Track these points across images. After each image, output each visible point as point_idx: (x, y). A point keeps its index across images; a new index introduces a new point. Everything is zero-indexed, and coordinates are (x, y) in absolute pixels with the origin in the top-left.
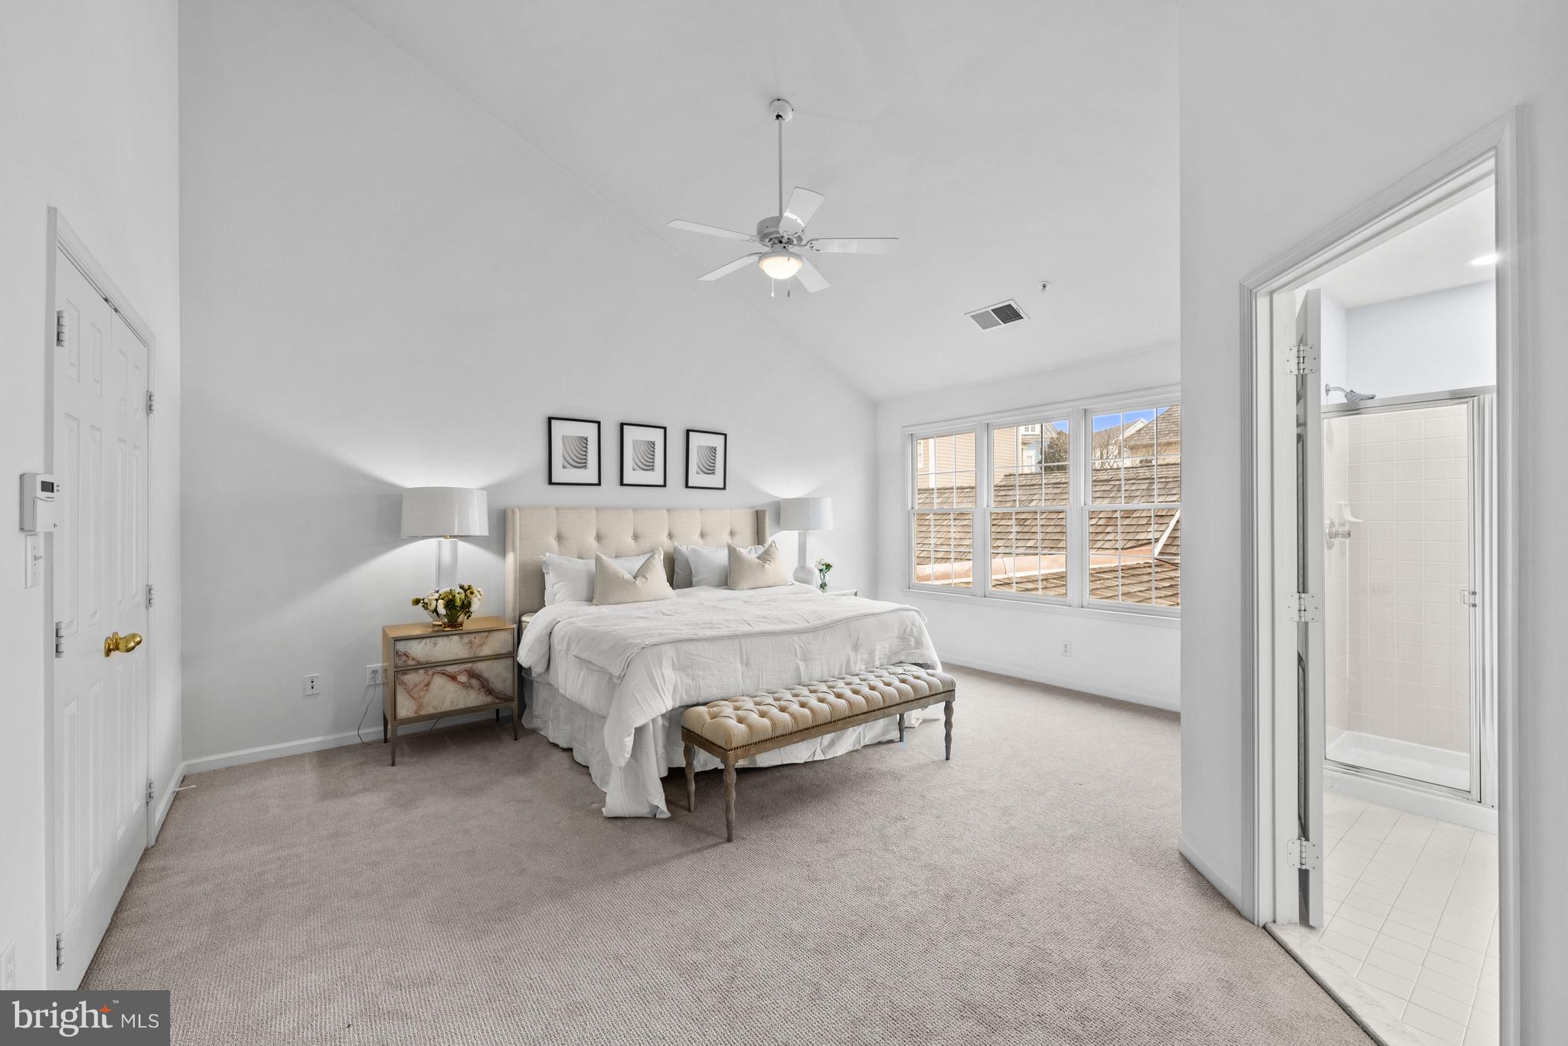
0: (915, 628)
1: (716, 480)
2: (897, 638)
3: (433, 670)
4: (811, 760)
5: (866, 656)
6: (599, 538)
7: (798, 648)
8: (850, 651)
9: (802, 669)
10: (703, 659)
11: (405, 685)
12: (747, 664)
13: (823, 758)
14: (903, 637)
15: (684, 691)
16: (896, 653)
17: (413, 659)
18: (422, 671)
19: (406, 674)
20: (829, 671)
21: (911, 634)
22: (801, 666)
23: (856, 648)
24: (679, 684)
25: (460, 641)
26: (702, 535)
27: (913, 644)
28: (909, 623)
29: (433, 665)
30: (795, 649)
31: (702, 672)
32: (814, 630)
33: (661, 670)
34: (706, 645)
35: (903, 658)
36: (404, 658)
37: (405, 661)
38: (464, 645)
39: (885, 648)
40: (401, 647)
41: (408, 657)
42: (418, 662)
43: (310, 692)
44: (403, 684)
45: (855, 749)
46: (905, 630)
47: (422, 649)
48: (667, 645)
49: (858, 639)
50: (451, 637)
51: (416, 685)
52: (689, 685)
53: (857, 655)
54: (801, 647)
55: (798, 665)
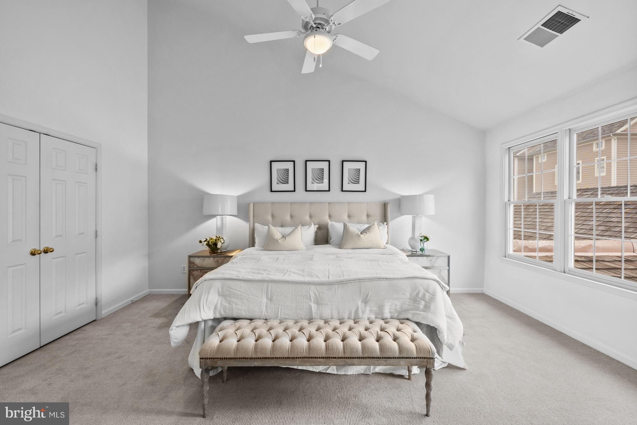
0: (427, 294)
1: (361, 187)
2: (410, 299)
3: (204, 271)
4: (324, 372)
5: (375, 309)
6: (292, 217)
7: (312, 294)
8: (360, 303)
9: (314, 310)
10: (238, 293)
11: (193, 275)
12: (271, 300)
13: (336, 373)
14: (415, 299)
15: (222, 310)
16: (406, 311)
17: (196, 265)
18: (199, 271)
19: (193, 271)
20: (338, 313)
21: (423, 298)
22: (313, 307)
23: (366, 301)
24: (219, 305)
25: (214, 260)
26: (349, 216)
27: (421, 307)
28: (422, 290)
29: (203, 269)
30: (310, 294)
31: (235, 300)
32: (330, 284)
33: (208, 294)
34: (243, 284)
35: (410, 316)
36: (193, 264)
37: (193, 266)
38: (215, 262)
39: (396, 305)
40: (192, 259)
41: (194, 264)
42: (198, 267)
43: (183, 272)
44: (192, 275)
45: (366, 373)
46: (418, 294)
47: (199, 262)
48: (218, 280)
49: (368, 296)
50: (210, 258)
51: (197, 276)
52: (226, 307)
53: (366, 306)
54: (315, 294)
55: (311, 306)
